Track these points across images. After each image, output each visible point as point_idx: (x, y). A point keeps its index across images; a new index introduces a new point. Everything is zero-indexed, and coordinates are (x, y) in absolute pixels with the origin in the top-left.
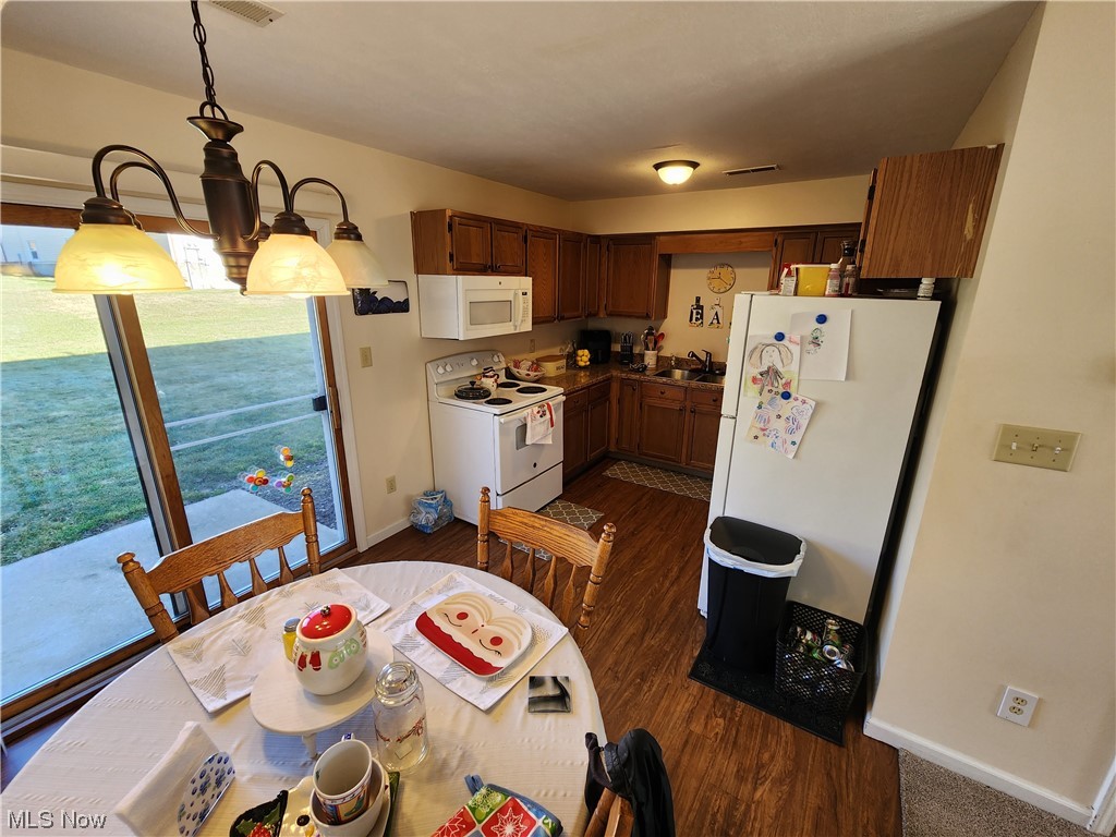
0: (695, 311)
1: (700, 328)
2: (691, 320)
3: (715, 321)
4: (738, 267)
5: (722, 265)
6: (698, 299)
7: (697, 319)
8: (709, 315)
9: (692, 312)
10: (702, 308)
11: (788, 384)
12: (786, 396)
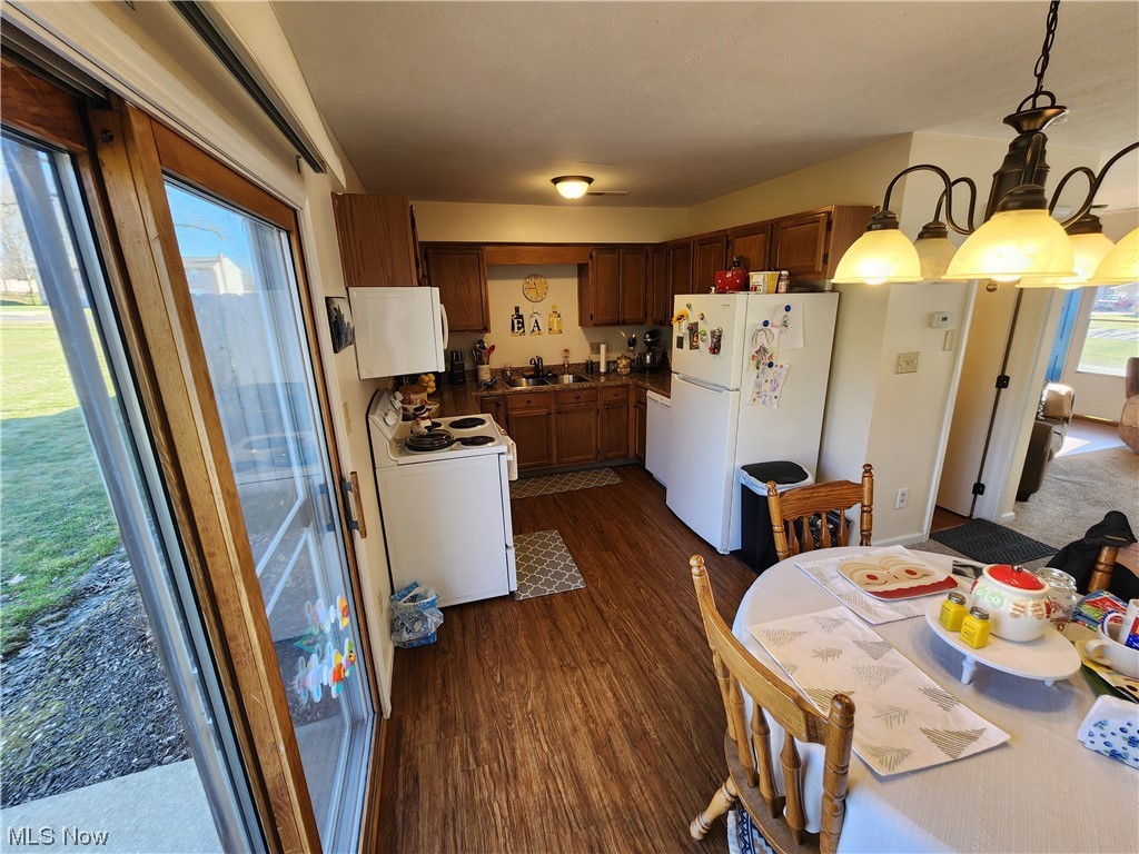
0: (516, 321)
1: (523, 336)
2: (513, 329)
3: (536, 329)
4: (549, 278)
5: (536, 276)
6: (517, 309)
7: (519, 329)
8: (529, 324)
9: (513, 322)
10: (521, 317)
11: (771, 356)
12: (771, 365)
